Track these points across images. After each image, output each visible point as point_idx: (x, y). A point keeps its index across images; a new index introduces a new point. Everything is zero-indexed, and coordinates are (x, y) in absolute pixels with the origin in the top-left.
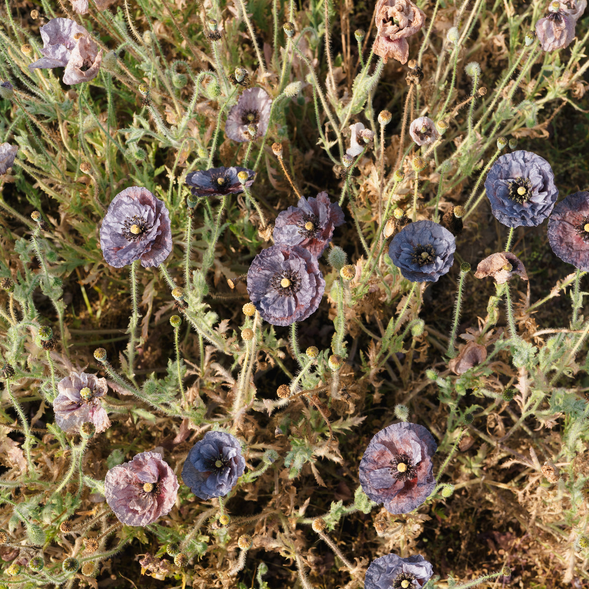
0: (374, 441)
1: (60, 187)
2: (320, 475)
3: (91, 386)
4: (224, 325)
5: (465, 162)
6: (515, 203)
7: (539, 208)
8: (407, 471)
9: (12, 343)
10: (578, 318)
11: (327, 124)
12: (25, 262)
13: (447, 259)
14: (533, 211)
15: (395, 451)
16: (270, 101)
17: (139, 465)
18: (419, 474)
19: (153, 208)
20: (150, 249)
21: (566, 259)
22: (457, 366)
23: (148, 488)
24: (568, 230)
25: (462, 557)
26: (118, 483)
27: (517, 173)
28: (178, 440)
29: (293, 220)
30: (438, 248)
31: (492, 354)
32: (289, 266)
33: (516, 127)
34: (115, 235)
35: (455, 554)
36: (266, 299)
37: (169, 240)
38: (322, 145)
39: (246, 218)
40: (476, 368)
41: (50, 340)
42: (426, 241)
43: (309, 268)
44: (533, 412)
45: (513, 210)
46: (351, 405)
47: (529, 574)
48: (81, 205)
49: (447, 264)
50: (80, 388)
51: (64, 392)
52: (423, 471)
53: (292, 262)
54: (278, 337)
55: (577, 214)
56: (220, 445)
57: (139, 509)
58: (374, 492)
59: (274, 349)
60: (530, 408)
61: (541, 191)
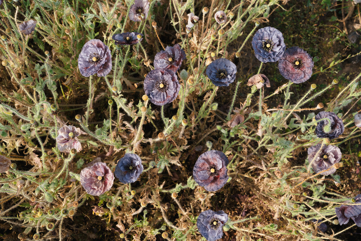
0: (200, 158)
1: (54, 40)
2: (170, 171)
3: (73, 131)
4: (131, 104)
5: (235, 32)
6: (265, 51)
7: (277, 54)
8: (215, 172)
9: (36, 111)
10: (287, 104)
11: (174, 14)
12: (39, 74)
13: (233, 76)
14: (274, 55)
15: (209, 163)
16: (149, 3)
17: (96, 168)
18: (220, 173)
19: (103, 49)
20: (102, 68)
21: (286, 77)
22: (231, 124)
23: (100, 178)
24: (287, 64)
25: (225, 205)
26: (86, 176)
27: (266, 37)
28: (108, 154)
29: (163, 56)
30: (228, 71)
31: (247, 119)
32: (163, 78)
33: (254, 18)
34: (85, 61)
35: (221, 204)
36: (153, 93)
37: (110, 64)
38: (172, 23)
39: (136, 56)
40: (239, 125)
41: (56, 111)
42: (223, 68)
43: (173, 79)
44: (264, 145)
45: (264, 55)
46: (186, 141)
47: (253, 213)
48: (63, 49)
49: (233, 78)
50: (68, 132)
51: (61, 134)
52: (222, 172)
53: (165, 76)
54: (152, 110)
55: (292, 57)
56: (131, 160)
57: (96, 188)
58: (200, 181)
59: (150, 115)
60: (263, 143)
61: (278, 46)
